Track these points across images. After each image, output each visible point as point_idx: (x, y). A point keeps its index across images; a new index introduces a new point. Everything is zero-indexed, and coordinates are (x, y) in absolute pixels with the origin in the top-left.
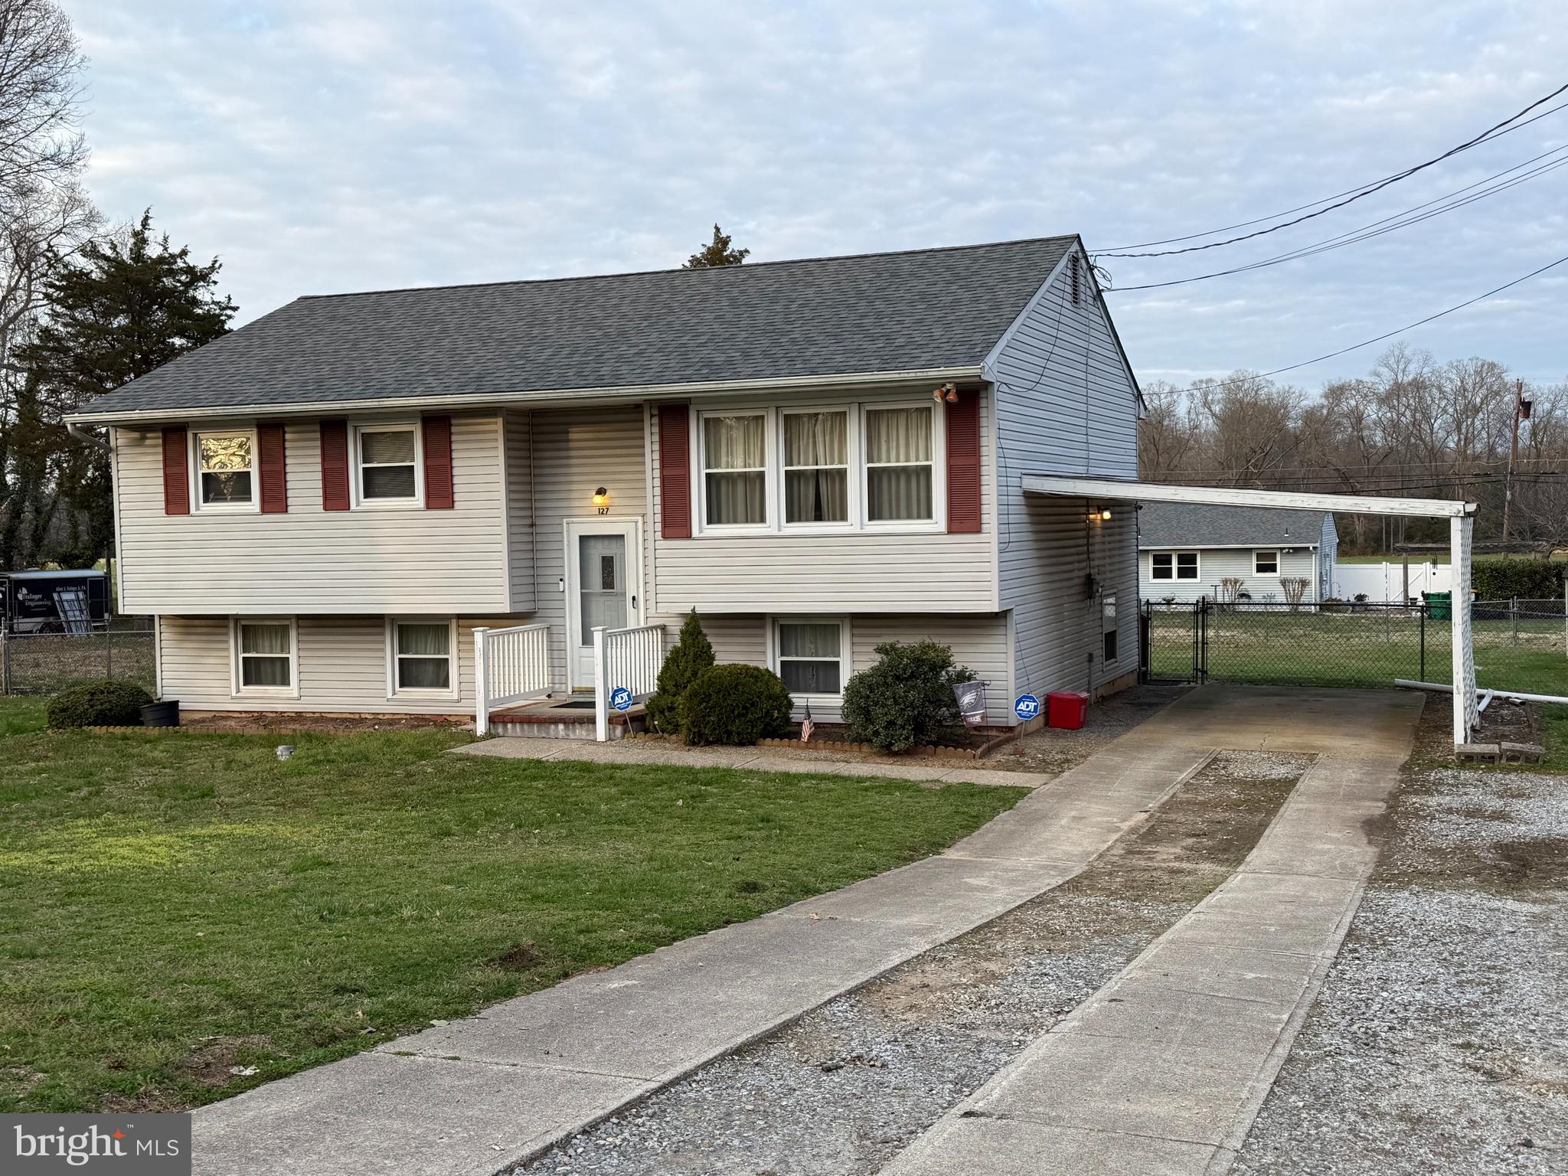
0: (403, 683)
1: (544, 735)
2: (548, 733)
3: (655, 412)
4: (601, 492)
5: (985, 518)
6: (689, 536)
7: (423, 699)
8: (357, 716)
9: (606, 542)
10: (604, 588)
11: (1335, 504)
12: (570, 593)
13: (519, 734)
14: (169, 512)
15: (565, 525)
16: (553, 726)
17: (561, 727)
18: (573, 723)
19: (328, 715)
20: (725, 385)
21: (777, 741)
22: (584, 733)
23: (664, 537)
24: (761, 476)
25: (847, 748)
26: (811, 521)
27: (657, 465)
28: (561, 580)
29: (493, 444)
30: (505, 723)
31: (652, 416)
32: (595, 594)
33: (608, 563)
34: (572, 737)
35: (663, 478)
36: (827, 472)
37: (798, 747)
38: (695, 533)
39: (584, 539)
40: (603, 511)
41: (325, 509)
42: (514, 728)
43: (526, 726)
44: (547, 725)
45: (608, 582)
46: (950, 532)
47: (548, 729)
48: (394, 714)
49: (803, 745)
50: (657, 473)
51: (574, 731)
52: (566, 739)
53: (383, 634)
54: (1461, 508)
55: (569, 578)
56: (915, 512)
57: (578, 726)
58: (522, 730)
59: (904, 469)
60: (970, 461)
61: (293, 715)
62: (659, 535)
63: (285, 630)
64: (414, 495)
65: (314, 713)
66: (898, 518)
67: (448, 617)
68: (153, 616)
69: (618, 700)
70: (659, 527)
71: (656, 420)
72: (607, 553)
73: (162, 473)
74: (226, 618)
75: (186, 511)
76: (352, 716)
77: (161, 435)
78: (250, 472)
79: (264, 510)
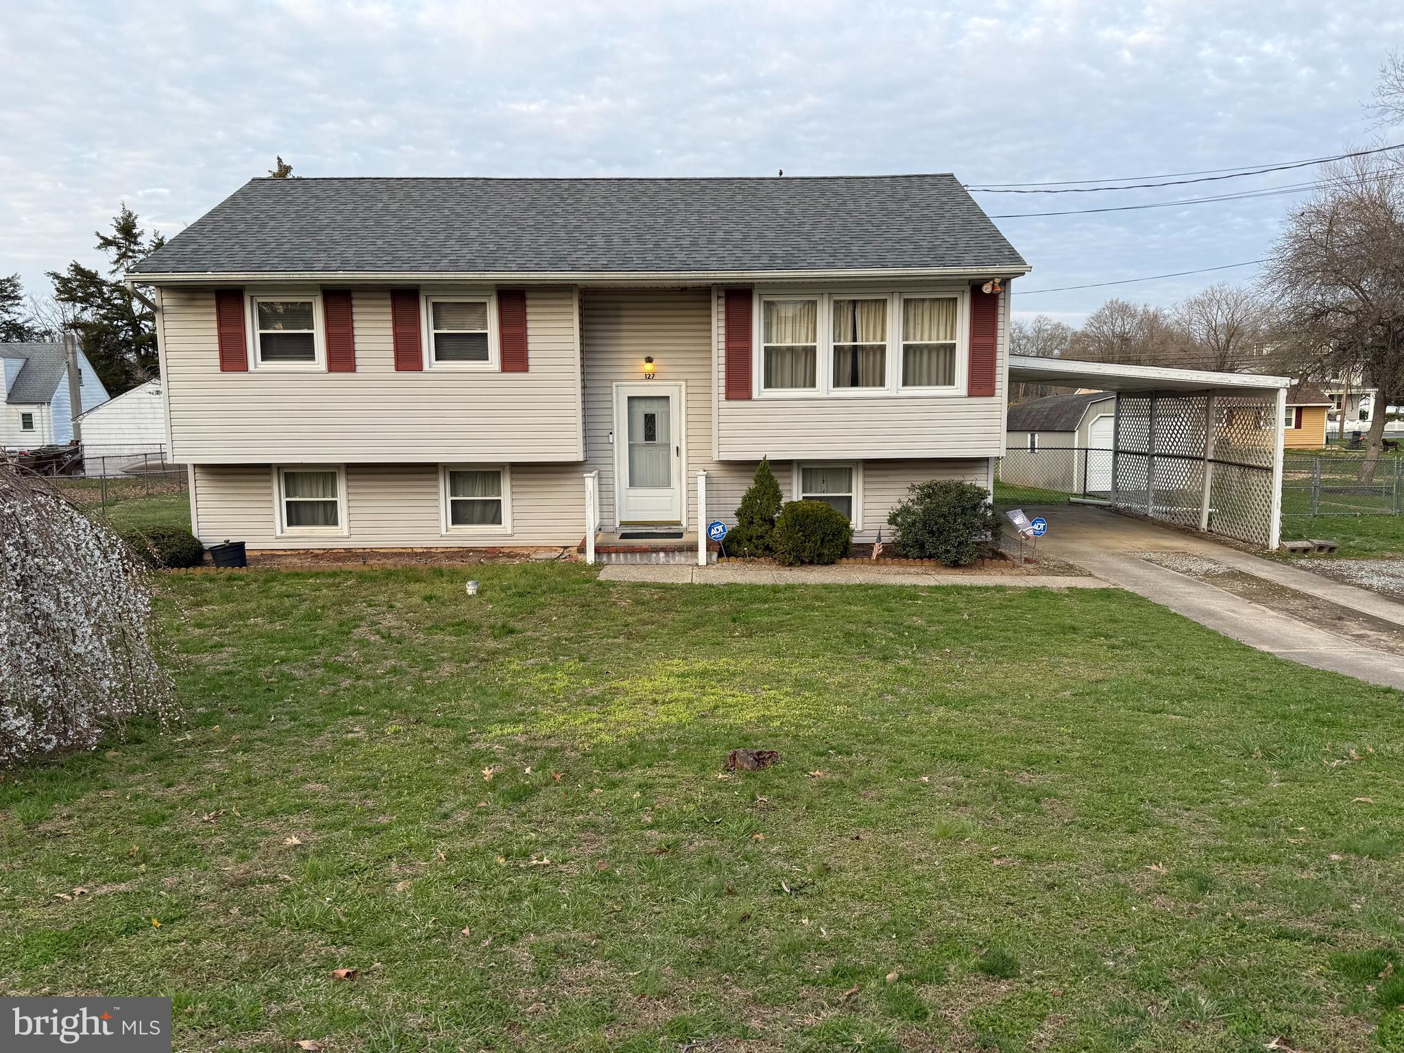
0: (456, 521)
1: (646, 562)
2: (650, 561)
3: (723, 294)
4: (649, 360)
5: (998, 385)
6: (749, 398)
7: (476, 534)
8: (410, 550)
9: (649, 403)
10: (646, 440)
11: (1208, 378)
12: (618, 443)
13: (623, 562)
14: (224, 369)
15: (614, 387)
16: (654, 555)
17: (662, 555)
18: (673, 552)
19: (381, 551)
20: (813, 274)
21: (852, 560)
22: (683, 559)
23: (728, 398)
24: (813, 350)
25: (912, 563)
26: (848, 386)
27: (723, 338)
28: (611, 433)
29: (569, 317)
30: (609, 553)
31: (719, 297)
32: (639, 445)
33: (650, 420)
34: (672, 562)
35: (728, 349)
36: (862, 347)
37: (870, 564)
38: (755, 395)
39: (631, 399)
40: (649, 377)
41: (397, 369)
42: (617, 557)
43: (629, 556)
44: (649, 554)
45: (650, 435)
46: (970, 395)
47: (650, 557)
48: (447, 548)
49: (875, 562)
50: (723, 346)
51: (674, 558)
52: (667, 564)
53: (437, 480)
54: (1288, 382)
55: (618, 431)
56: (934, 380)
57: (677, 553)
58: (626, 559)
59: (927, 346)
60: (990, 341)
61: (343, 551)
62: (723, 397)
63: (333, 477)
64: (487, 359)
65: (365, 549)
66: (920, 384)
67: (502, 465)
68: (185, 466)
69: (714, 532)
70: (723, 390)
71: (722, 301)
72: (650, 411)
73: (216, 332)
74: (268, 466)
75: (244, 368)
76: (404, 551)
77: (214, 296)
78: (313, 334)
79: (331, 369)
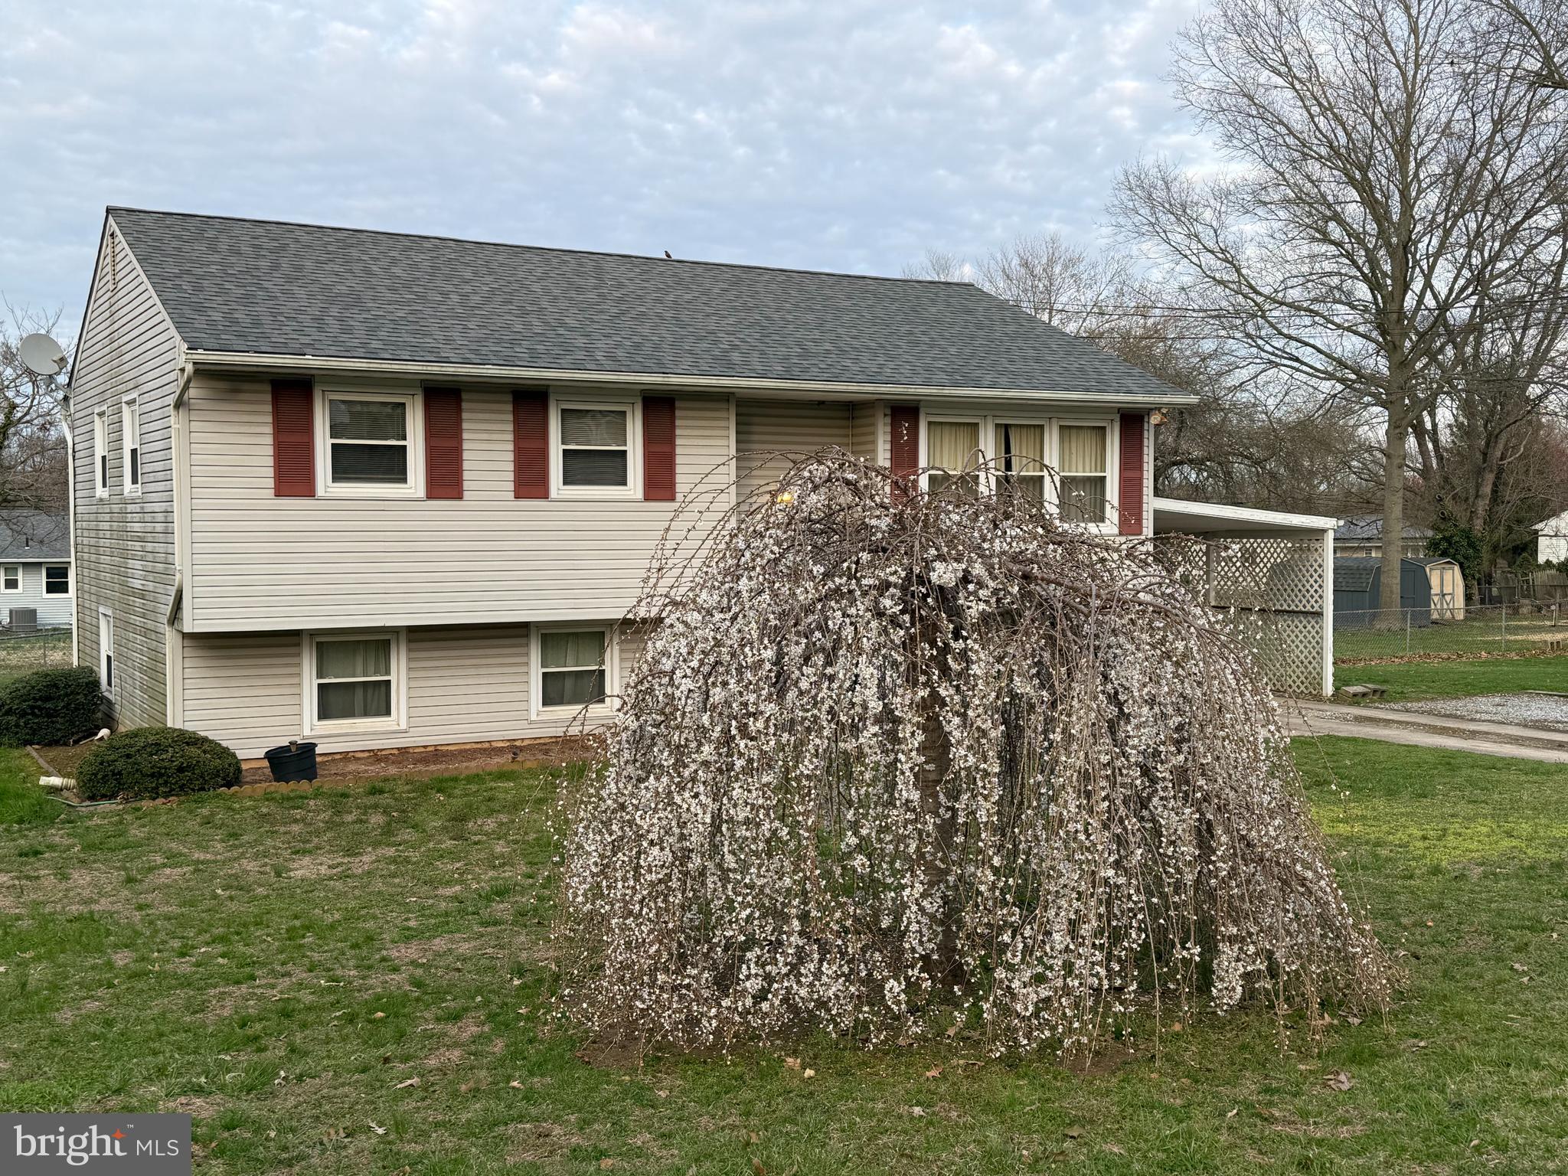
0: (545, 702)
3: (888, 412)
5: (1145, 523)
8: (487, 745)
14: (279, 493)
19: (446, 748)
29: (724, 433)
31: (885, 415)
41: (517, 496)
46: (1121, 533)
48: (536, 739)
53: (527, 645)
54: (1335, 523)
60: (1136, 474)
61: (396, 752)
63: (385, 645)
64: (626, 484)
65: (425, 747)
71: (888, 420)
73: (269, 440)
74: (297, 633)
75: (309, 491)
76: (479, 746)
77: (269, 388)
78: (405, 447)
79: (431, 495)
